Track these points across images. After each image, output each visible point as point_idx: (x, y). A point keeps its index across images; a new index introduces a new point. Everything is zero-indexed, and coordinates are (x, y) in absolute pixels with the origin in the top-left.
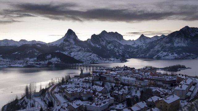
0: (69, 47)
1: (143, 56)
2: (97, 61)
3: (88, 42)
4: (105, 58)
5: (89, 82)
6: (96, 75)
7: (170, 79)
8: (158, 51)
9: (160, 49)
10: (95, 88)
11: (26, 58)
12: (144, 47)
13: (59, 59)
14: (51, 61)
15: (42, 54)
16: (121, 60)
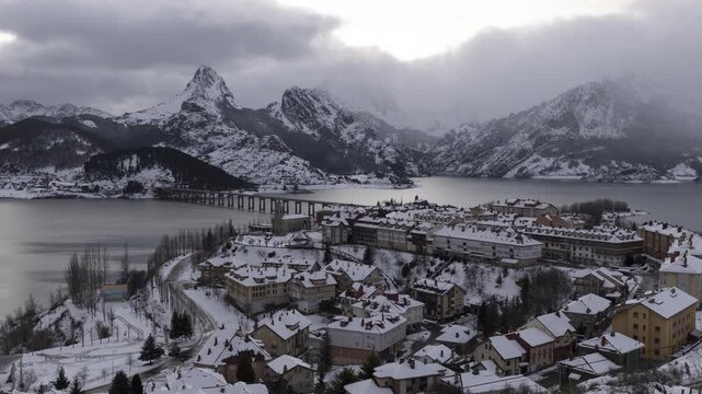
0: (201, 131)
1: (467, 170)
2: (308, 183)
3: (273, 114)
4: (335, 174)
5: (312, 248)
6: (337, 224)
7: (623, 238)
8: (523, 154)
9: (528, 145)
10: (340, 270)
11: (43, 167)
12: (473, 138)
13: (168, 171)
14: (138, 178)
15: (102, 152)
16: (393, 182)
